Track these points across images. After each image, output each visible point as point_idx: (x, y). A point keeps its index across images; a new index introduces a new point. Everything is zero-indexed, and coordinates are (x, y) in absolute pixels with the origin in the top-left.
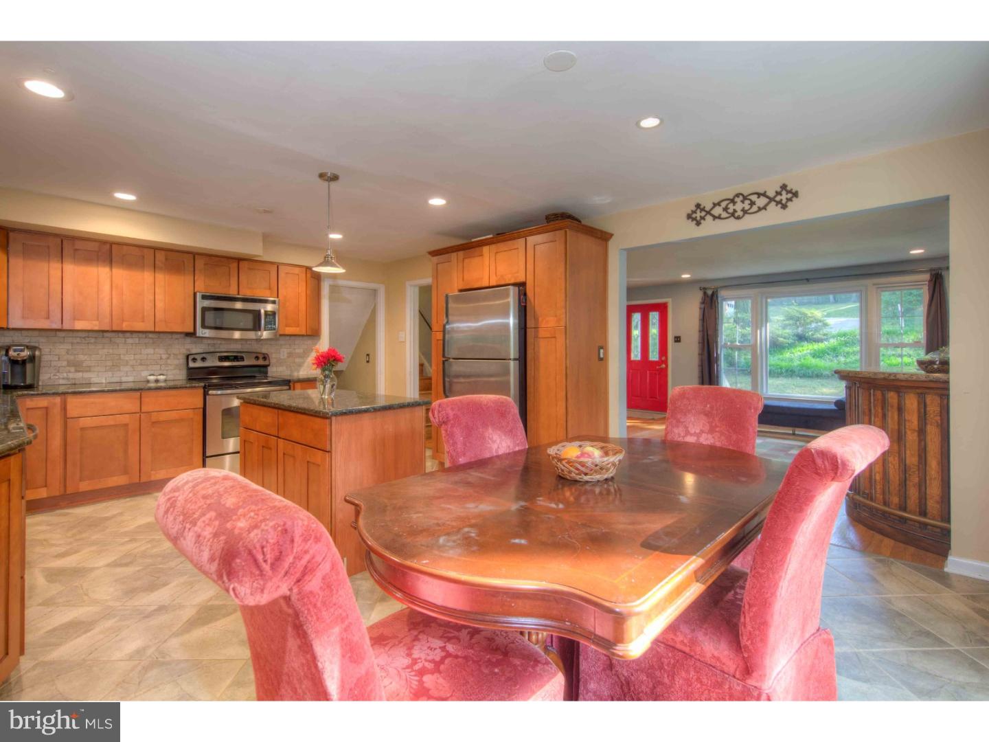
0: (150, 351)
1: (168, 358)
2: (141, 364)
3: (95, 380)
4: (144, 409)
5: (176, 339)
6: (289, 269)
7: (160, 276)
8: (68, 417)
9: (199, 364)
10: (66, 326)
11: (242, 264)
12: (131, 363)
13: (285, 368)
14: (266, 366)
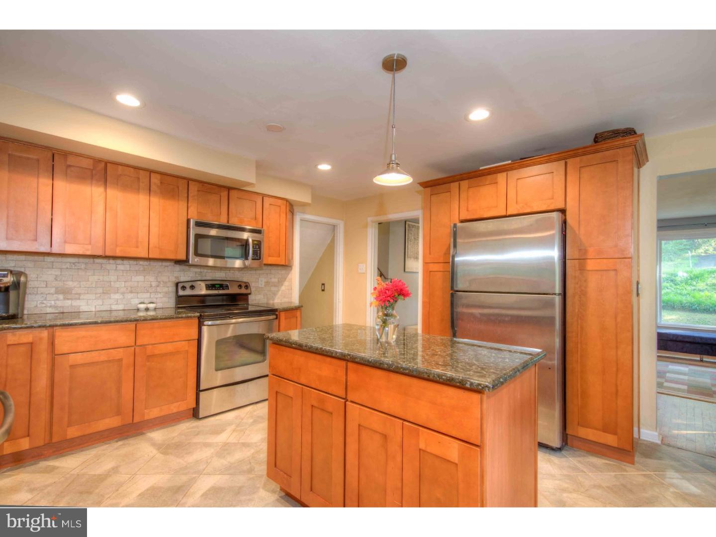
0: (140, 278)
1: (158, 286)
2: (131, 292)
3: (84, 307)
4: (139, 343)
5: (166, 266)
6: (272, 200)
7: (156, 201)
8: (56, 352)
9: (188, 292)
10: (55, 250)
11: (232, 193)
12: (122, 290)
13: (262, 296)
14: (247, 295)
